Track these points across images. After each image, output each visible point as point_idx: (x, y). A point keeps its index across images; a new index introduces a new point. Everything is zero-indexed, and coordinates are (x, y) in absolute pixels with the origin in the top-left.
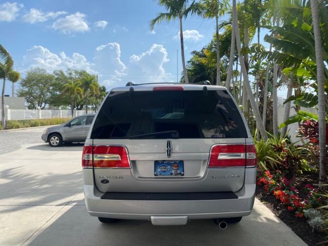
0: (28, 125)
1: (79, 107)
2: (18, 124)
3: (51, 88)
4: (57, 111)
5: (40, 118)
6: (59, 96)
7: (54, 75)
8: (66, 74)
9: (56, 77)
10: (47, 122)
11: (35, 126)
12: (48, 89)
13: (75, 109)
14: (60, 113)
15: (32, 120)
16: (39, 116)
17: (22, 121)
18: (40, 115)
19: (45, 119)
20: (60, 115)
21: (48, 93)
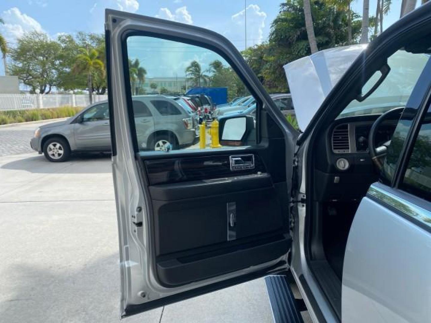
0: (20, 118)
1: (100, 91)
2: (4, 117)
3: (57, 62)
4: (67, 96)
5: (42, 107)
6: (69, 73)
7: (59, 42)
8: (78, 42)
9: (63, 45)
10: (52, 114)
11: (32, 120)
12: (53, 64)
13: (94, 92)
14: (72, 99)
15: (27, 110)
16: (38, 104)
17: (11, 112)
18: (41, 102)
19: (49, 109)
20: (72, 103)
21: (54, 71)
